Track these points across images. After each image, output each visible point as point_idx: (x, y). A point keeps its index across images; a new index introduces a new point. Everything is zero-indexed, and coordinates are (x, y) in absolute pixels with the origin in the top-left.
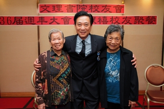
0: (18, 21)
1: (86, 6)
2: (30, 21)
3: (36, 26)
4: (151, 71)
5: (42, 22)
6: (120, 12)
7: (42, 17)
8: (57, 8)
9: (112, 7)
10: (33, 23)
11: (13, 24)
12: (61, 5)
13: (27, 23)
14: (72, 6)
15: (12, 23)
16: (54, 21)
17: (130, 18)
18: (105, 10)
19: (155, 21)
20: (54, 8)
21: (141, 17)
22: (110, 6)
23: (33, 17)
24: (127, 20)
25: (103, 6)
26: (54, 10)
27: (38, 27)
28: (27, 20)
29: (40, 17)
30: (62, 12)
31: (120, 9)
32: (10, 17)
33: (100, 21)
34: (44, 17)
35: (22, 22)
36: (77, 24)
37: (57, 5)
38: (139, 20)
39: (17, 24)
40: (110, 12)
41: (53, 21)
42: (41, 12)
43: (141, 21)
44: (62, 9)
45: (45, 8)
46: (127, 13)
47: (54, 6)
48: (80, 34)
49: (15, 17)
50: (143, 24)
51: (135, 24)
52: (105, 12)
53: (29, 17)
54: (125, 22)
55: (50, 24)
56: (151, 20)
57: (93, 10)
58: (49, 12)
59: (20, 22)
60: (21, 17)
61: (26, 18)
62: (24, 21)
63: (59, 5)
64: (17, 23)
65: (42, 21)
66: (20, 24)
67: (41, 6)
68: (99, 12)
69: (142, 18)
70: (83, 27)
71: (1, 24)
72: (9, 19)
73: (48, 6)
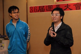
2: (49, 8)
7: (58, 5)
10: (51, 10)
15: (37, 11)
16: (68, 7)
23: (52, 6)
28: (47, 8)
29: (56, 5)
34: (60, 5)
35: (44, 10)
39: (41, 12)
42: (57, 1)
49: (40, 6)
53: (49, 6)
59: (42, 10)
60: (44, 6)
61: (47, 6)
62: (45, 9)
64: (41, 10)
71: (30, 12)
72: (36, 8)
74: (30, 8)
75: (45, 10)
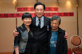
0: (6, 16)
2: (12, 15)
4: (73, 39)
5: (18, 16)
6: (57, 11)
7: (18, 14)
9: (53, 8)
10: (13, 16)
11: (3, 17)
12: (28, 8)
13: (10, 17)
17: (62, 13)
19: (73, 15)
20: (24, 9)
22: (52, 8)
23: (14, 14)
25: (48, 8)
26: (24, 10)
27: (16, 19)
29: (17, 14)
30: (28, 11)
31: (56, 9)
32: (2, 14)
33: (47, 15)
34: (19, 14)
35: (8, 16)
36: (36, 10)
37: (26, 8)
38: (66, 14)
39: (6, 17)
42: (17, 11)
43: (67, 15)
44: (28, 9)
45: (20, 9)
46: (60, 11)
47: (24, 8)
48: (38, 15)
50: (68, 16)
51: (64, 16)
52: (49, 11)
53: (11, 14)
54: (59, 15)
56: (71, 14)
59: (7, 16)
60: (8, 14)
61: (10, 14)
62: (9, 16)
63: (27, 8)
66: (7, 17)
67: (18, 9)
69: (67, 13)
70: (39, 11)
72: (1, 15)
73: (21, 8)
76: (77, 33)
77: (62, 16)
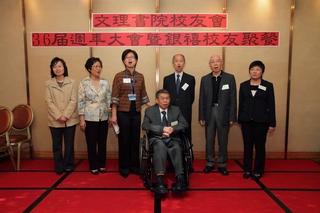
0: (60, 40)
1: (166, 17)
2: (78, 39)
3: (87, 48)
5: (97, 41)
6: (220, 26)
7: (97, 34)
8: (120, 20)
9: (207, 18)
10: (82, 42)
11: (53, 44)
12: (127, 15)
13: (73, 44)
14: (144, 16)
15: (51, 42)
17: (236, 35)
18: (196, 23)
19: (277, 40)
20: (116, 20)
21: (253, 34)
22: (204, 17)
23: (84, 34)
24: (231, 39)
25: (193, 17)
26: (116, 23)
27: (91, 49)
28: (74, 39)
29: (93, 34)
30: (128, 26)
31: (219, 21)
32: (49, 35)
33: (187, 40)
34: (100, 34)
35: (67, 42)
37: (121, 15)
38: (249, 39)
39: (59, 45)
40: (204, 26)
41: (115, 40)
42: (95, 26)
43: (253, 39)
44: (129, 21)
45: (102, 20)
46: (232, 27)
47: (115, 17)
49: (56, 34)
50: (256, 44)
51: (243, 44)
52: (195, 26)
53: (76, 34)
54: (228, 42)
55: (110, 44)
56: (270, 39)
57: (177, 23)
58: (108, 26)
59: (62, 42)
60: (65, 34)
61: (72, 35)
63: (124, 15)
64: (58, 42)
65: (97, 39)
66: (63, 45)
67: (96, 17)
68: (186, 26)
71: (34, 44)
72: (46, 36)
73: (107, 17)
74: (33, 35)
75: (69, 42)
76: (286, 103)
77: (236, 45)
